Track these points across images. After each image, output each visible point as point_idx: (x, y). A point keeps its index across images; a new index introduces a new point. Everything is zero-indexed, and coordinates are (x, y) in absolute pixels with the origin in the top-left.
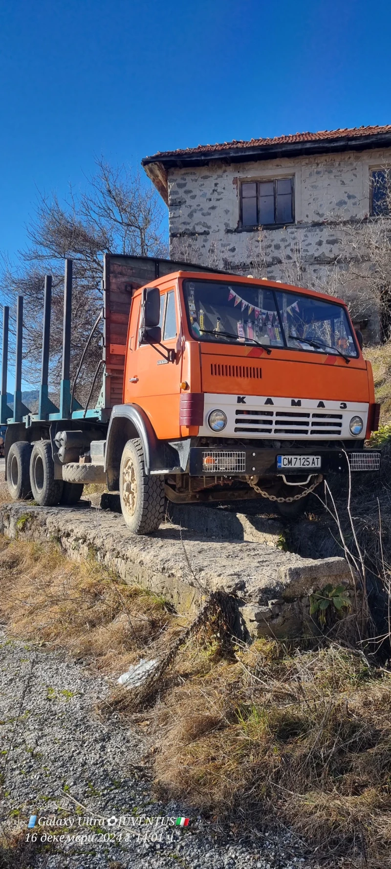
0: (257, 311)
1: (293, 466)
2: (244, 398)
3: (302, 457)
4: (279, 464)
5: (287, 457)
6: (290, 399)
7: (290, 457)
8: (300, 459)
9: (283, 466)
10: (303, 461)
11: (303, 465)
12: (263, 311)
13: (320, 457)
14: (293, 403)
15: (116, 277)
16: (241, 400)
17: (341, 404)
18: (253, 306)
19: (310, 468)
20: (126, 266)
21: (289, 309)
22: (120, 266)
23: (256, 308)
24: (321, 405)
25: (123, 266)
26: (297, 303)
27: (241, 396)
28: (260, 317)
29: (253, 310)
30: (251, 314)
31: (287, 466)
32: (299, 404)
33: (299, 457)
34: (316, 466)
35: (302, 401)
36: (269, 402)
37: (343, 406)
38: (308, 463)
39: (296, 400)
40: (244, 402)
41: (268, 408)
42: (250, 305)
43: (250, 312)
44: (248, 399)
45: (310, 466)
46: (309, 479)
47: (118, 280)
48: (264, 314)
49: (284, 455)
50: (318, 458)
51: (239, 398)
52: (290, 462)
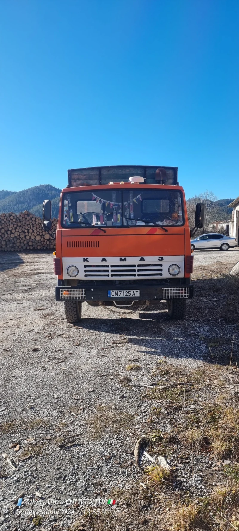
0: (111, 204)
1: (118, 296)
2: (87, 259)
3: (125, 291)
4: (109, 295)
5: (114, 291)
6: (119, 258)
7: (116, 291)
8: (124, 292)
9: (111, 296)
10: (125, 293)
11: (126, 295)
12: (116, 203)
13: (139, 291)
14: (121, 260)
15: (75, 181)
16: (85, 260)
17: (159, 258)
18: (109, 202)
19: (132, 297)
20: (81, 174)
21: (134, 200)
22: (77, 175)
23: (110, 202)
24: (142, 259)
25: (79, 174)
26: (141, 195)
27: (86, 258)
28: (114, 207)
29: (109, 204)
30: (107, 206)
31: (114, 296)
32: (125, 260)
33: (122, 291)
34: (136, 296)
35: (127, 258)
36: (104, 260)
37: (160, 259)
38: (129, 294)
39: (123, 258)
40: (87, 261)
41: (104, 263)
42: (106, 201)
43: (107, 205)
44: (90, 259)
45: (131, 296)
46: (133, 303)
47: (77, 183)
48: (116, 205)
49: (112, 290)
50: (137, 292)
51: (84, 259)
52: (116, 294)
